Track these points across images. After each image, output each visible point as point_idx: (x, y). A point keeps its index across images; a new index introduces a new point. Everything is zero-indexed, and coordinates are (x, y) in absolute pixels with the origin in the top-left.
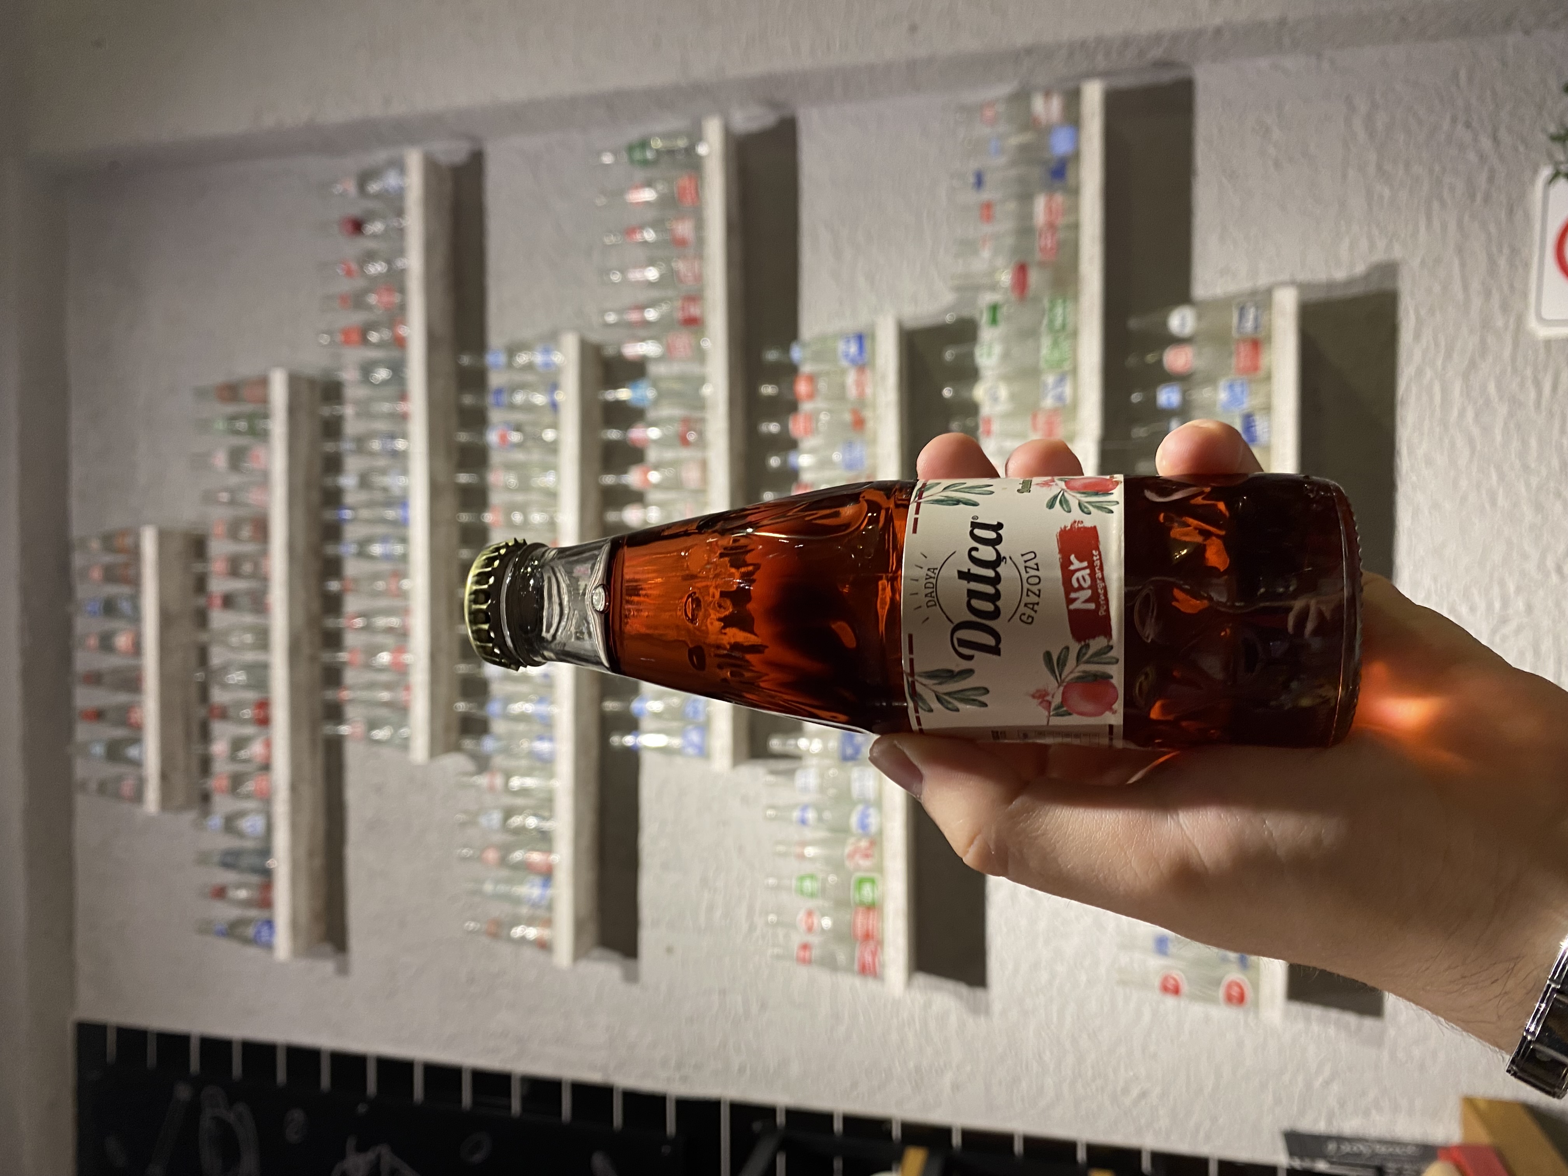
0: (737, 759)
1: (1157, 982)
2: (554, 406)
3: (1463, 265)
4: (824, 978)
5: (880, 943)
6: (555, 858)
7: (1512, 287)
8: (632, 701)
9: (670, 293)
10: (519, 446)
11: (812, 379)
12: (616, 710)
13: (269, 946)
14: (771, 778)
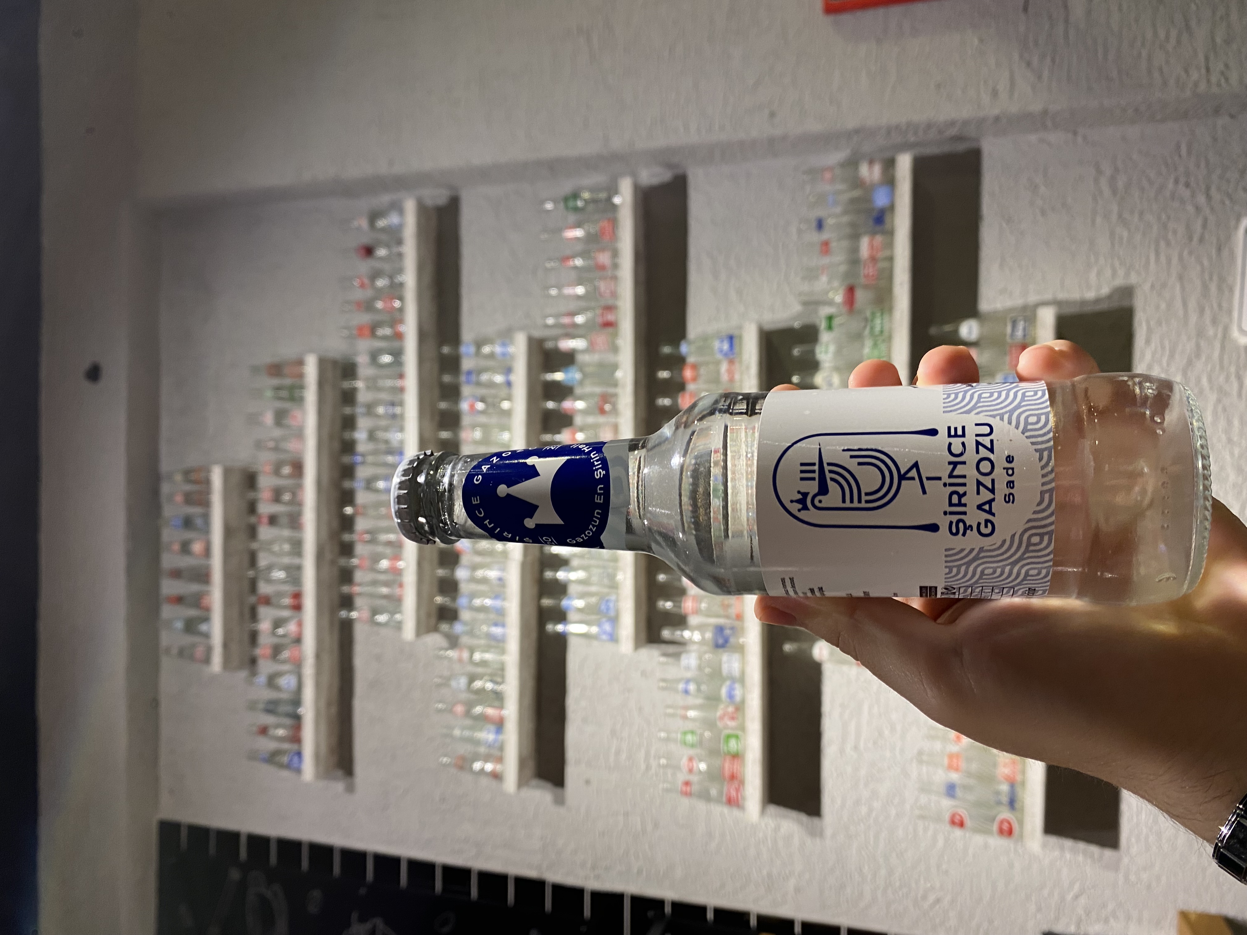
0: (638, 644)
1: (947, 817)
2: (509, 384)
3: (1183, 289)
4: (701, 806)
5: (742, 782)
6: (505, 712)
7: (1220, 306)
8: (562, 599)
9: (593, 304)
10: (482, 412)
11: (695, 367)
12: (550, 605)
13: (298, 771)
14: (663, 659)
